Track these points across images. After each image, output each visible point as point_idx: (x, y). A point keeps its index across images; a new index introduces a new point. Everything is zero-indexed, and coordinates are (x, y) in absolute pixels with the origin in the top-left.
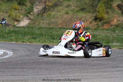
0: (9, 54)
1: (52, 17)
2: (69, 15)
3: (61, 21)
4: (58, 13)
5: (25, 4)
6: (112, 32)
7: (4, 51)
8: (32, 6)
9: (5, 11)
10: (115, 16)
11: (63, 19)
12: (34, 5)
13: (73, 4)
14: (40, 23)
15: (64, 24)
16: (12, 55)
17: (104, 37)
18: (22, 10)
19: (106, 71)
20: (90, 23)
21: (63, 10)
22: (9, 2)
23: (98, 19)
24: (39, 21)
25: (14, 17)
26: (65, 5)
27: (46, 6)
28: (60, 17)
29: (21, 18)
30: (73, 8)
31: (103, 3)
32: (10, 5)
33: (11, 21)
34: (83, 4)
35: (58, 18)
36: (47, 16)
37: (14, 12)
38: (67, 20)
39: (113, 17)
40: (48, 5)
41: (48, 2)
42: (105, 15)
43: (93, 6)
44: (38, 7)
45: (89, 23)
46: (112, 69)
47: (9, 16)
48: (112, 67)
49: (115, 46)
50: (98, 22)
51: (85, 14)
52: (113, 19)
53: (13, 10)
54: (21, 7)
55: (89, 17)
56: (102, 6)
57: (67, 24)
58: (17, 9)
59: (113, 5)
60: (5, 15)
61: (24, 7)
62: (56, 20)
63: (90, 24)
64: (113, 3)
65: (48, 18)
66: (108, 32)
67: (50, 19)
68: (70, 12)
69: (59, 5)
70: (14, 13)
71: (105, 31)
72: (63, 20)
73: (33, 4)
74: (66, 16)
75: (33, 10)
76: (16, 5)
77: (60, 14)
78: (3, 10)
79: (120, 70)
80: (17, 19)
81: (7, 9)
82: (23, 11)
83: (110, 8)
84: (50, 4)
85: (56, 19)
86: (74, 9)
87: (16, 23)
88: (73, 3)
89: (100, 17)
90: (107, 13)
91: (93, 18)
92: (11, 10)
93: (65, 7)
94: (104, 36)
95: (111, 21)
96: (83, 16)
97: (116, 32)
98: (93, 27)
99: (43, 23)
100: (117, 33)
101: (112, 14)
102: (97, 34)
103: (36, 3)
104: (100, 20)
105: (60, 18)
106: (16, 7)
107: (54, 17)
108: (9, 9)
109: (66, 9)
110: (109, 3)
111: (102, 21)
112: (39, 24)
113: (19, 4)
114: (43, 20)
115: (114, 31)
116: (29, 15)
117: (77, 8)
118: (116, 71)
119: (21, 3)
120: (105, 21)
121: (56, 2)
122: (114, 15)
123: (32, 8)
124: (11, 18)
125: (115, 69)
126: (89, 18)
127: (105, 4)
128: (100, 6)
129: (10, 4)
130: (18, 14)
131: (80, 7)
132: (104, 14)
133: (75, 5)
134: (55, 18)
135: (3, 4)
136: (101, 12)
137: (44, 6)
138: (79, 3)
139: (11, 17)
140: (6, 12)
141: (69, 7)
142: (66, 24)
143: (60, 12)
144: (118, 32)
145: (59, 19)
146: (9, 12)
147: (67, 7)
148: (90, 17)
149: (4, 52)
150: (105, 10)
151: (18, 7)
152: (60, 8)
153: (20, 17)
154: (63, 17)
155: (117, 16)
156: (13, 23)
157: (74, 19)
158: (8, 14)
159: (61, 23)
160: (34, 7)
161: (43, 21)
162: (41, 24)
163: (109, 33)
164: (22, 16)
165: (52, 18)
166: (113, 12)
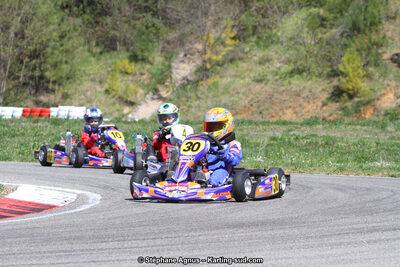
0: (90, 201)
1: (221, 91)
2: (266, 84)
3: (245, 102)
4: (237, 79)
5: (150, 59)
6: (376, 131)
7: (79, 192)
8: (167, 63)
9: (97, 80)
10: (388, 85)
11: (251, 96)
12: (173, 59)
13: (276, 56)
14: (190, 107)
15: (254, 109)
16: (98, 202)
17: (354, 144)
18: (142, 74)
19: (341, 244)
20: (324, 105)
21: (251, 70)
22: (107, 55)
23: (345, 95)
24: (188, 103)
25: (120, 93)
26: (255, 58)
27: (204, 61)
28: (243, 90)
29: (138, 95)
30: (278, 65)
31: (358, 50)
32: (110, 61)
33: (114, 104)
34: (305, 53)
35: (238, 93)
36: (210, 88)
37: (122, 81)
38: (262, 97)
39: (385, 89)
40: (210, 59)
41: (209, 52)
42: (363, 82)
43: (330, 60)
44: (185, 65)
45: (320, 104)
46: (360, 238)
47: (107, 91)
48: (361, 231)
49: (380, 169)
50: (345, 101)
51: (310, 82)
52: (383, 91)
53: (118, 75)
54: (139, 66)
55: (320, 89)
56: (354, 60)
57: (261, 109)
58: (130, 71)
59: (385, 56)
60: (99, 88)
61: (148, 66)
62: (232, 99)
63: (324, 108)
64: (384, 49)
65: (210, 95)
66: (365, 131)
67: (218, 96)
68: (270, 77)
69: (241, 59)
70: (120, 85)
71: (358, 127)
72: (252, 99)
73: (170, 58)
74: (258, 87)
75: (171, 72)
76: (126, 61)
77: (242, 81)
78: (92, 76)
79: (380, 240)
80: (129, 99)
81: (103, 72)
82: (144, 77)
83: (376, 65)
84: (214, 58)
85: (232, 95)
86: (279, 68)
87: (126, 110)
88: (277, 53)
89: (348, 89)
90: (369, 76)
91: (331, 90)
92: (112, 76)
93: (255, 62)
94: (356, 141)
95: (378, 99)
96: (304, 87)
97: (389, 128)
98: (331, 115)
99: (199, 106)
100: (391, 132)
101: (381, 80)
102: (339, 135)
103: (178, 54)
104: (351, 97)
105: (244, 94)
106: (127, 66)
107: (226, 91)
108: (108, 72)
109: (260, 69)
110: (373, 51)
111: (356, 99)
112: (188, 111)
113: (134, 58)
114: (198, 98)
115: (383, 127)
116: (160, 88)
117: (286, 66)
118: (368, 242)
119: (140, 57)
120: (362, 99)
121: (231, 51)
122: (386, 82)
123: (170, 67)
124: (114, 97)
125: (368, 237)
126: (320, 92)
127: (361, 55)
128: (348, 60)
129: (111, 58)
130: (132, 86)
131: (295, 62)
132: (359, 80)
133: (283, 58)
134: (228, 92)
135: (92, 59)
136: (351, 75)
137: (199, 62)
138: (291, 52)
139: (113, 93)
140: (101, 82)
141: (267, 64)
142: (258, 107)
143: (244, 78)
144: (393, 130)
145: (241, 95)
146: (109, 81)
147: (261, 62)
148: (323, 90)
149: (79, 195)
150: (360, 71)
151: (132, 67)
152: (243, 66)
153: (136, 93)
154: (250, 90)
155: (393, 83)
156: (118, 110)
157: (281, 94)
158: (106, 86)
159: (245, 107)
160: (173, 64)
161: (196, 103)
162: (193, 110)
163: (370, 133)
164: (141, 91)
165: (223, 93)
166: (384, 75)
